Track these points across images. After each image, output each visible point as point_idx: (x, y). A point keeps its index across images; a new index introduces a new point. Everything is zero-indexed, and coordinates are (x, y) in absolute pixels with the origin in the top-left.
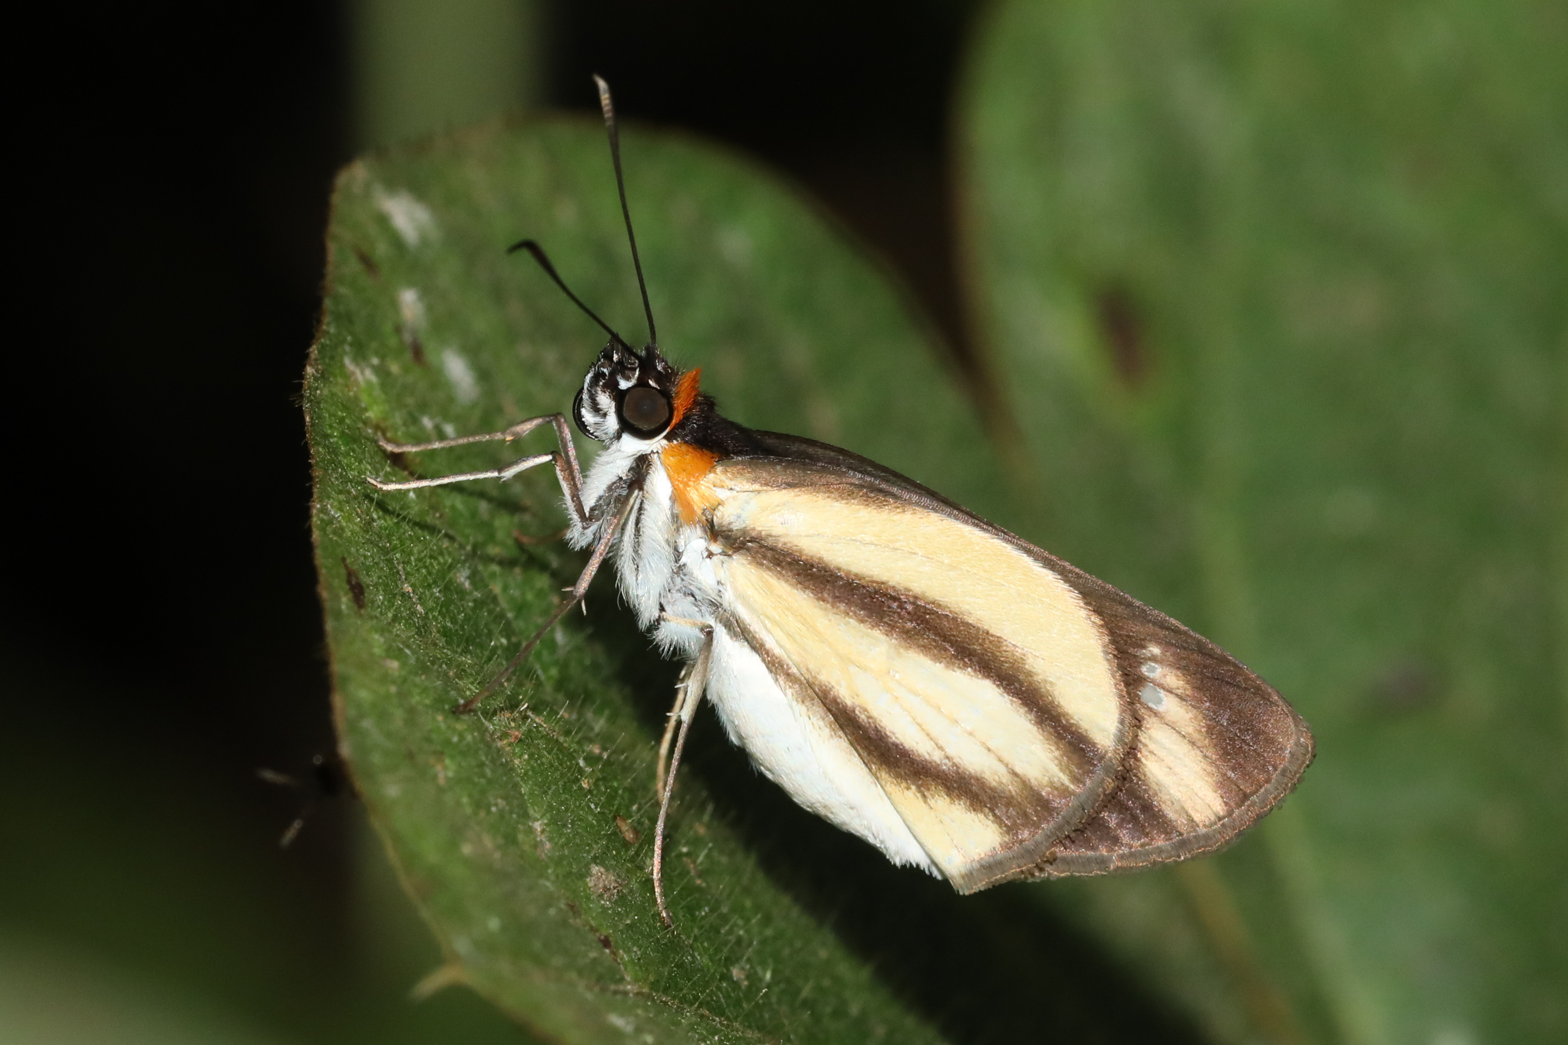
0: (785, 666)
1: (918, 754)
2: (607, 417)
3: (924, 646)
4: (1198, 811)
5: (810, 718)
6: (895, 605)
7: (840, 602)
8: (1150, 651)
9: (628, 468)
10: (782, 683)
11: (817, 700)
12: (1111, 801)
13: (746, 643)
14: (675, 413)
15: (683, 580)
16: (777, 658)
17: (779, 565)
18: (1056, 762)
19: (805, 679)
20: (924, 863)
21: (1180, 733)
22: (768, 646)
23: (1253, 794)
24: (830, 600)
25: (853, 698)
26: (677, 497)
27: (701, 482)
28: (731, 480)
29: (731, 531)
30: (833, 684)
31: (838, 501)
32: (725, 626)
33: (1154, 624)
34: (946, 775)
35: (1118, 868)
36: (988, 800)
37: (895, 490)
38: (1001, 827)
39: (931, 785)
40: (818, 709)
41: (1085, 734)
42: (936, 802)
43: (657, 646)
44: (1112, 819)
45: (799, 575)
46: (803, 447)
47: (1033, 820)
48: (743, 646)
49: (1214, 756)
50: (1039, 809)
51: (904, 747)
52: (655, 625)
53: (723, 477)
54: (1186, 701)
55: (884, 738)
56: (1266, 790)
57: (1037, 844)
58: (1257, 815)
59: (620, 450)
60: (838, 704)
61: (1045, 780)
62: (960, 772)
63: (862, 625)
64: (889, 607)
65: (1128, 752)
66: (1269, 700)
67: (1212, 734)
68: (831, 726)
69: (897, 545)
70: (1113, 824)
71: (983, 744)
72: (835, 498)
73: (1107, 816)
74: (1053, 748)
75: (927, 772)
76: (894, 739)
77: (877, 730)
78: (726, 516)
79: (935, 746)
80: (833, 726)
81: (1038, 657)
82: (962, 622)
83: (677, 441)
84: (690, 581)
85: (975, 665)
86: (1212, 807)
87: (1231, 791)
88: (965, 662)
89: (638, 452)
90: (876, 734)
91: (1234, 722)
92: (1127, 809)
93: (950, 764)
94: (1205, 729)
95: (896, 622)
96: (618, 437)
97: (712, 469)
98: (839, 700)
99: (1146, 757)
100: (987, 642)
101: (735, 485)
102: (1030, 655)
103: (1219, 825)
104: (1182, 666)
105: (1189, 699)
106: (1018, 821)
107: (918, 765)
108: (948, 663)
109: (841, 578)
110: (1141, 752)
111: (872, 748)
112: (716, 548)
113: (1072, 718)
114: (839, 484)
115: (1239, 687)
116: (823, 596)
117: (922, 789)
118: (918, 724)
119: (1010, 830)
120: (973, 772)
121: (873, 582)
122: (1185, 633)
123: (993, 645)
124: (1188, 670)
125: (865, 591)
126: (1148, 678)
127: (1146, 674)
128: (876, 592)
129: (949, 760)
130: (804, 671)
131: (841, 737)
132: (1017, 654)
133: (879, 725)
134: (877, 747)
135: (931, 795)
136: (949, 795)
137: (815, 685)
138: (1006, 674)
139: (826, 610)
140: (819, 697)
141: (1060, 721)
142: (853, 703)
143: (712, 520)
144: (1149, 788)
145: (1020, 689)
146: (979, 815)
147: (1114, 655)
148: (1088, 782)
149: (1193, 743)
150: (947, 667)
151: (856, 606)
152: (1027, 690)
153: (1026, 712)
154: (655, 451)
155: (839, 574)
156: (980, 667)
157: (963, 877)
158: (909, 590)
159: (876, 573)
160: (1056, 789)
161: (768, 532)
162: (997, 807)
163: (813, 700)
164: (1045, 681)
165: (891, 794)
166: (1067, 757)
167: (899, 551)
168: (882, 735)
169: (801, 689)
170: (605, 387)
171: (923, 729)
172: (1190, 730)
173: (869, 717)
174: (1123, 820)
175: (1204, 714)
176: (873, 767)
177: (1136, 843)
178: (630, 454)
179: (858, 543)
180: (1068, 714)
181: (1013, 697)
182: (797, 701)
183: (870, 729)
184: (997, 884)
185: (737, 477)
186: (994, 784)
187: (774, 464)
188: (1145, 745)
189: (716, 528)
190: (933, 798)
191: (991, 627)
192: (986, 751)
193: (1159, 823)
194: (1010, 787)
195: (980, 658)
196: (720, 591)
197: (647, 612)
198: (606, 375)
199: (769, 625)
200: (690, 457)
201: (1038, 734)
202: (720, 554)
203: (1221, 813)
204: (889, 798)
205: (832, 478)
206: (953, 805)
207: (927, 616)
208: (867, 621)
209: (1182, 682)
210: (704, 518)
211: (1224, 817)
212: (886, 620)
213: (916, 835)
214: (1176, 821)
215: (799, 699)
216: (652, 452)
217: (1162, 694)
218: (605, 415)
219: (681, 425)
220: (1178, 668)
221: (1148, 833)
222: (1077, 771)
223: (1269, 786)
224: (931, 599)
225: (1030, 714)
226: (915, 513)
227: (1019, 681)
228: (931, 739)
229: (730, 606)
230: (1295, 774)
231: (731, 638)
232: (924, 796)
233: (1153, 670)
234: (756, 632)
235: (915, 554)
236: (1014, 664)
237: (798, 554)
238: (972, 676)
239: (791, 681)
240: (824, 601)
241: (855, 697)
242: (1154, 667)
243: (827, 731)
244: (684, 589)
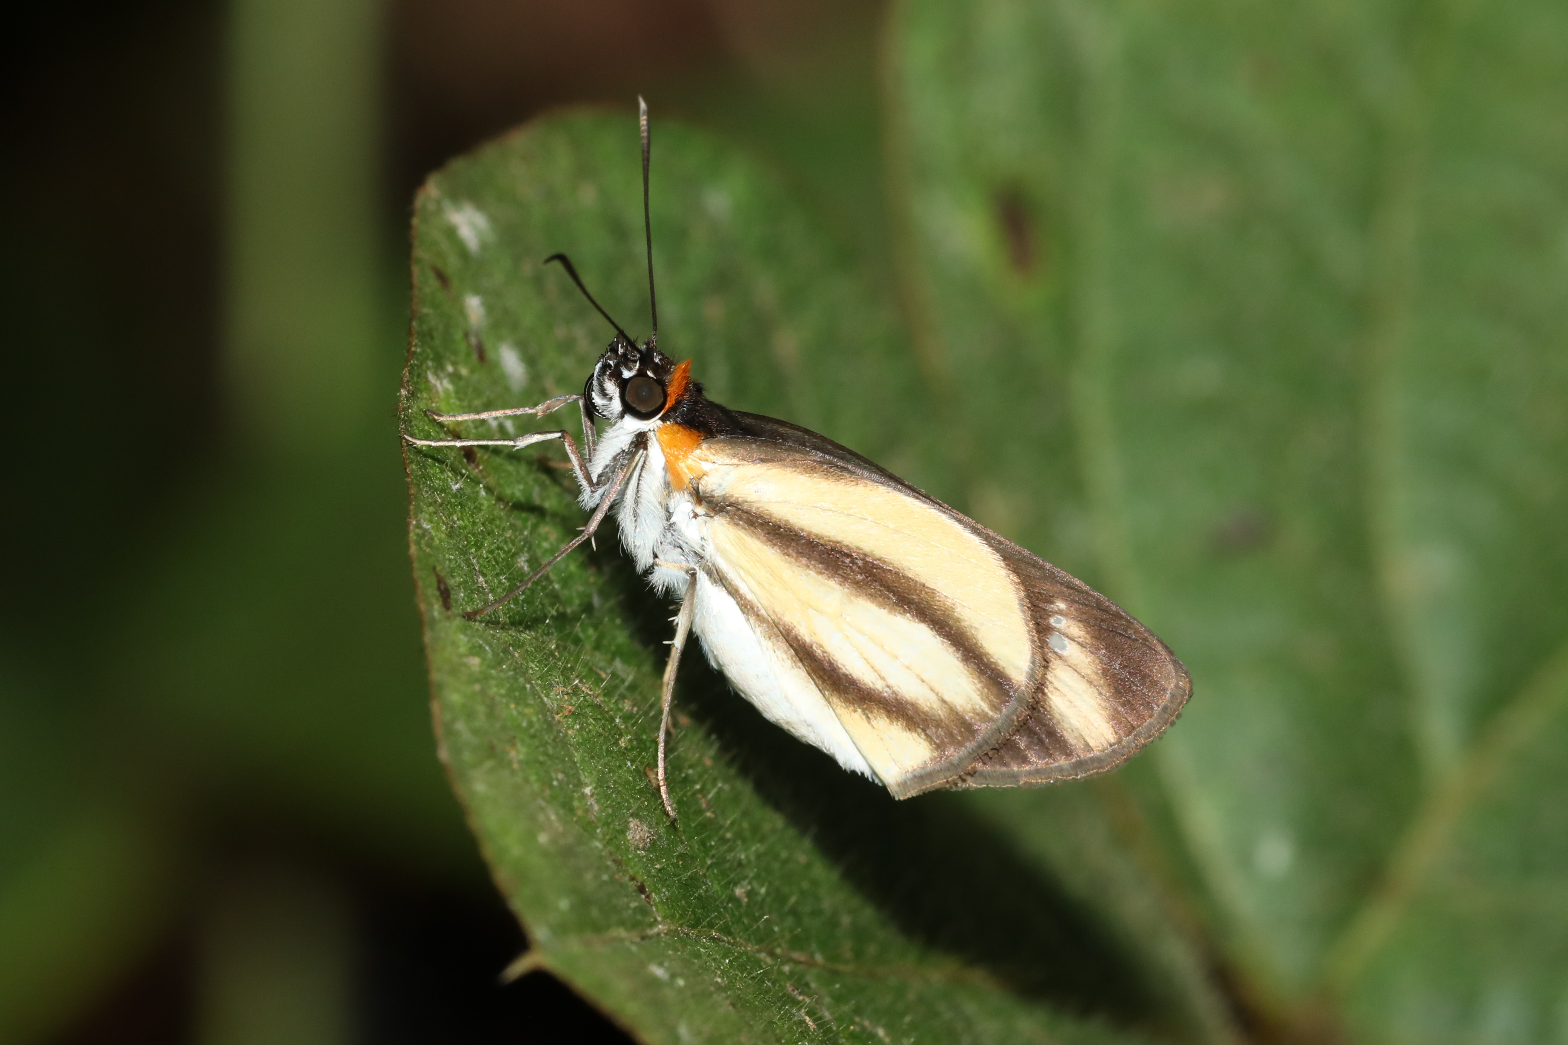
0: (755, 609)
1: (864, 683)
2: (613, 401)
3: (871, 595)
4: (1093, 739)
5: (775, 652)
6: (848, 561)
7: (802, 557)
8: (1057, 606)
9: (629, 442)
10: (752, 622)
11: (781, 637)
12: (1023, 727)
13: (724, 589)
14: (669, 398)
15: (673, 535)
16: (749, 602)
17: (752, 525)
18: (978, 693)
19: (772, 619)
20: (868, 773)
21: (1079, 673)
22: (741, 592)
23: (1139, 726)
24: (794, 555)
25: (812, 636)
26: (670, 468)
27: (690, 456)
28: (714, 455)
29: (713, 497)
30: (795, 624)
31: (802, 474)
32: (707, 574)
33: (1062, 584)
34: (887, 700)
35: (1026, 783)
36: (921, 723)
37: (850, 467)
38: (931, 744)
39: (874, 709)
40: (781, 645)
41: (1002, 670)
42: (878, 722)
43: (652, 588)
44: (1022, 743)
45: (769, 534)
46: (775, 427)
47: (957, 739)
48: (722, 590)
49: (1107, 694)
50: (963, 730)
51: (852, 677)
52: (649, 571)
53: (708, 453)
54: (1085, 647)
55: (835, 669)
56: (1150, 724)
57: (961, 760)
58: (1142, 744)
59: (623, 428)
60: (798, 640)
61: (969, 707)
62: (898, 698)
63: (820, 576)
64: (843, 562)
65: (1038, 687)
66: (1155, 651)
67: (1107, 676)
68: (792, 658)
69: (851, 512)
70: (1022, 745)
71: (918, 676)
72: (800, 472)
73: (1019, 739)
74: (976, 681)
75: (871, 698)
76: (844, 670)
77: (831, 663)
78: (709, 485)
79: (879, 677)
80: (794, 659)
81: (965, 607)
82: (903, 576)
83: (670, 421)
84: (679, 537)
85: (913, 612)
86: (1105, 735)
87: (1121, 723)
88: (905, 608)
89: (638, 430)
90: (830, 666)
91: (1125, 667)
92: (1035, 733)
93: (890, 692)
94: (1101, 671)
95: (849, 574)
96: (622, 416)
97: (698, 446)
98: (799, 638)
99: (1051, 692)
100: (923, 593)
101: (717, 460)
102: (958, 605)
103: (1110, 749)
104: (1084, 620)
105: (1088, 646)
106: (945, 740)
107: (863, 692)
108: (891, 609)
109: (803, 537)
110: (1047, 688)
111: (826, 678)
112: (700, 510)
113: (992, 657)
114: (803, 461)
115: (1129, 638)
116: (788, 551)
117: (867, 712)
118: (865, 659)
119: (939, 747)
120: (909, 699)
121: (830, 541)
122: (1087, 592)
123: (928, 596)
124: (1089, 623)
125: (823, 549)
126: (1055, 628)
127: (1054, 624)
128: (832, 550)
129: (890, 689)
130: (771, 613)
131: (800, 668)
132: (948, 603)
133: (833, 659)
134: (830, 677)
135: (874, 716)
136: (888, 717)
137: (780, 625)
138: (938, 619)
139: (790, 563)
140: (782, 635)
141: (982, 659)
142: (811, 640)
143: (698, 488)
144: (1054, 717)
145: (950, 633)
146: (913, 734)
147: (1028, 607)
148: (1004, 710)
149: (1090, 682)
150: (890, 612)
151: (816, 560)
152: (955, 632)
153: (954, 651)
154: (652, 429)
155: (802, 534)
156: (916, 613)
157: (899, 786)
158: (861, 549)
159: (833, 534)
160: (978, 714)
161: (744, 499)
162: (928, 728)
163: (778, 636)
164: (971, 626)
165: (840, 716)
166: (989, 689)
167: (852, 517)
168: (834, 667)
169: (768, 627)
170: (611, 376)
171: (868, 663)
172: (1089, 672)
173: (824, 652)
174: (1031, 742)
175: (1101, 659)
176: (827, 693)
177: (1041, 764)
178: (631, 431)
179: (818, 509)
180: (988, 654)
181: (943, 638)
182: (764, 637)
183: (824, 662)
184: (926, 792)
185: (718, 453)
186: (926, 709)
187: (751, 443)
188: (1051, 683)
189: (701, 494)
190: (875, 719)
191: (927, 581)
192: (920, 682)
193: (1060, 746)
194: (939, 712)
195: (917, 606)
196: (703, 545)
197: (643, 560)
198: (612, 366)
199: (742, 574)
200: (681, 436)
201: (963, 669)
202: (704, 515)
203: (1113, 741)
204: (839, 719)
205: (797, 456)
206: (892, 726)
207: (875, 570)
208: (824, 573)
209: (1083, 632)
210: (691, 485)
211: (1114, 744)
212: (840, 572)
213: (859, 748)
214: (1075, 745)
215: (767, 636)
216: (650, 430)
217: (1067, 641)
218: (611, 399)
219: (673, 409)
220: (1080, 621)
221: (1051, 754)
222: (995, 700)
223: (1152, 720)
224: (878, 556)
225: (958, 653)
226: (866, 486)
227: (948, 625)
228: (875, 671)
229: (711, 557)
230: (1175, 711)
231: (712, 584)
232: (868, 718)
233: (1059, 621)
234: (732, 580)
235: (865, 519)
236: (945, 612)
237: (768, 517)
238: (910, 620)
239: (760, 621)
240: (789, 556)
241: (813, 635)
242: (1060, 619)
243: (789, 663)
244: (673, 542)
